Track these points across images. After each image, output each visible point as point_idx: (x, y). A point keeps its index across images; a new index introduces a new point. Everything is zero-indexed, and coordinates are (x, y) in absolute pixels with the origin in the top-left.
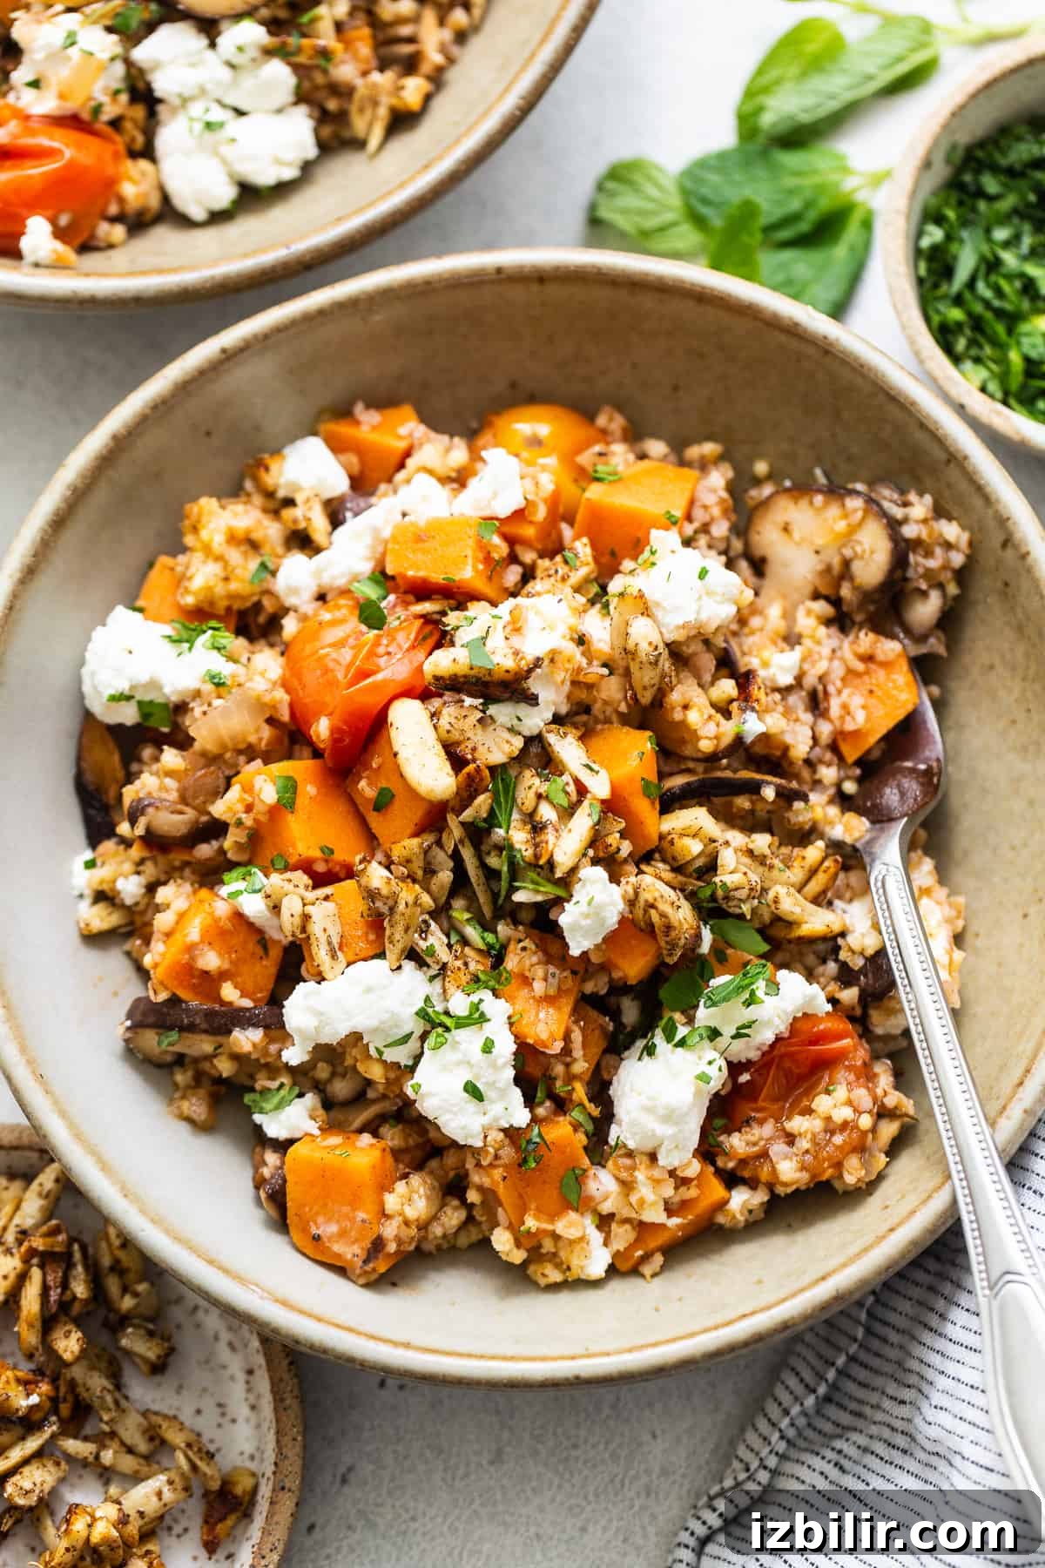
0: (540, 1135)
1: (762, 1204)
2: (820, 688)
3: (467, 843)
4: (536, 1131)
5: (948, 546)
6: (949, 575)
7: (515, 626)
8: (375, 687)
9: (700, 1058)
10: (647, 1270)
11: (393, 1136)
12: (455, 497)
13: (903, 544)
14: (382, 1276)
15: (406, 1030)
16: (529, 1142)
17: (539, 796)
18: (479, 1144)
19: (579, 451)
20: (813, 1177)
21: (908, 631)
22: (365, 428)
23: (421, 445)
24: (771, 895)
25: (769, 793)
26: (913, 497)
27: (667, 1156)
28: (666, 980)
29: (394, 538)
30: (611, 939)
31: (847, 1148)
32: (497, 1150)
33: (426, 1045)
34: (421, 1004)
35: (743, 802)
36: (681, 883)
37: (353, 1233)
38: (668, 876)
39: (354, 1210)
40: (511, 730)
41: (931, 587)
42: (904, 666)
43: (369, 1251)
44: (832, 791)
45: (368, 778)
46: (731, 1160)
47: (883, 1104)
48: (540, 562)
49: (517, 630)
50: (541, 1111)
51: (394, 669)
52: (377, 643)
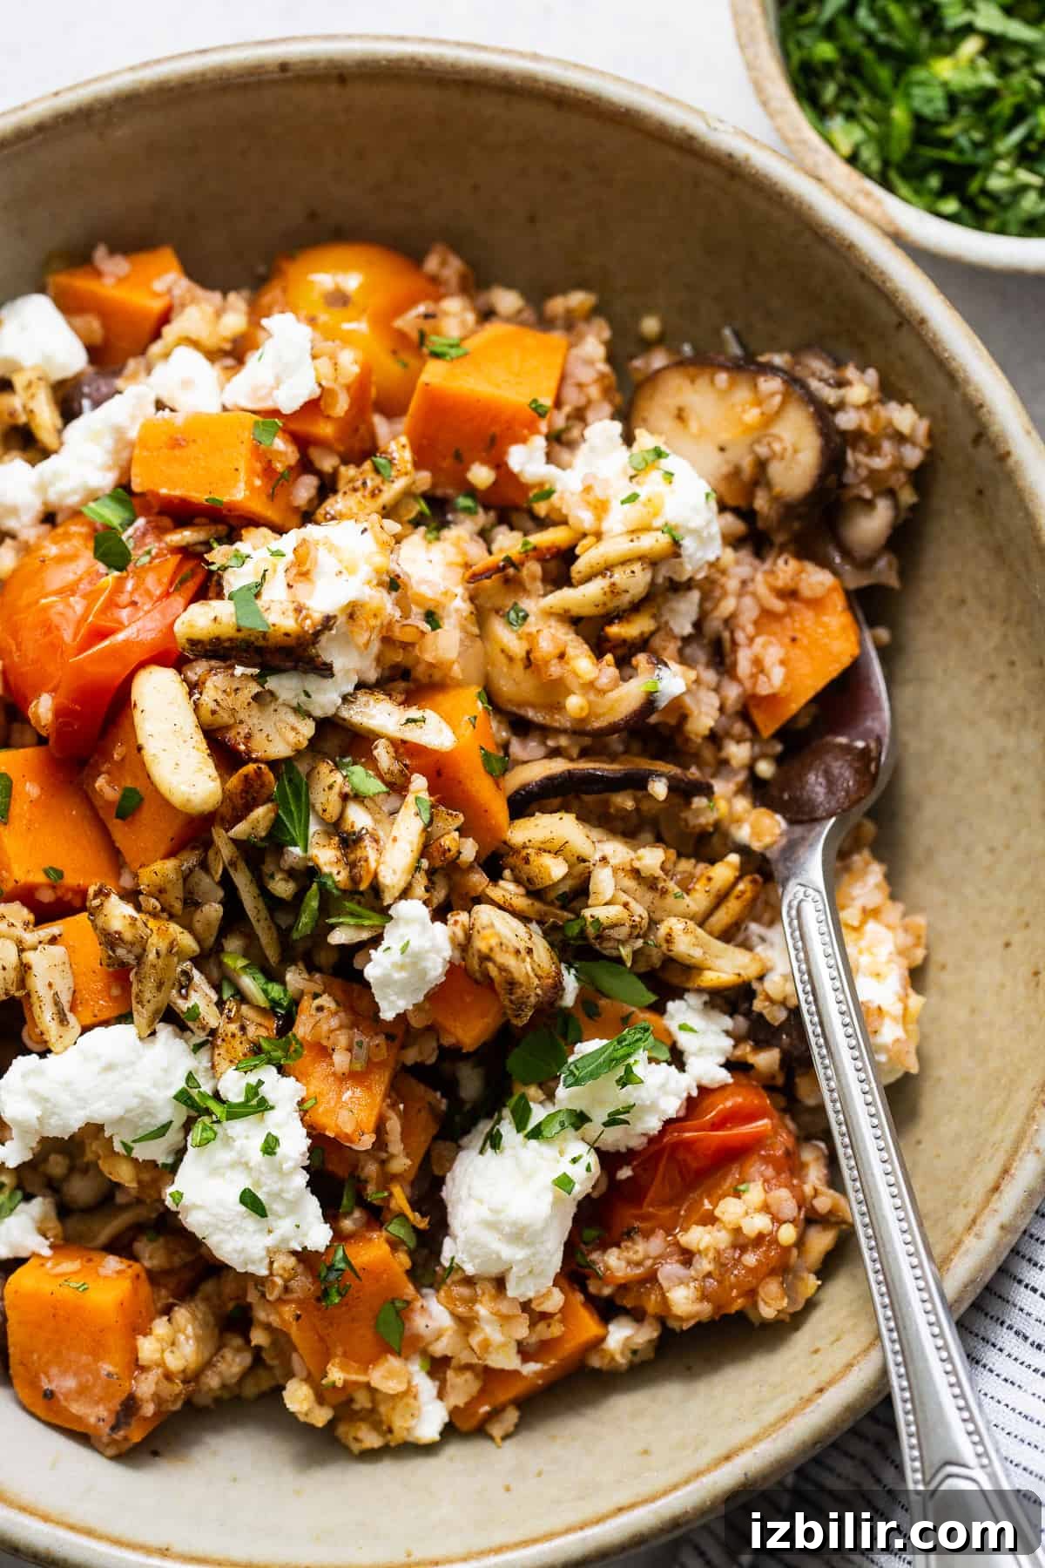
0: (345, 1259)
1: (650, 1341)
2: (726, 635)
3: (241, 865)
4: (340, 1253)
5: (900, 438)
6: (902, 477)
7: (302, 571)
8: (114, 652)
9: (561, 1153)
10: (497, 1430)
11: (152, 1254)
12: (228, 380)
13: (838, 439)
14: (138, 1445)
15: (163, 1118)
16: (331, 1268)
17: (345, 798)
18: (264, 1272)
19: (400, 309)
20: (718, 1308)
21: (847, 554)
22: (109, 281)
23: (183, 306)
24: (663, 930)
25: (659, 789)
26: (851, 372)
27: (518, 1284)
28: (517, 1043)
29: (142, 441)
30: (437, 996)
31: (765, 1270)
32: (286, 1281)
33: (189, 1138)
34: (182, 1084)
35: (625, 801)
36: (539, 912)
37: (97, 1390)
38: (521, 903)
39: (96, 1361)
40: (299, 711)
41: (877, 494)
42: (839, 601)
43: (118, 1413)
44: (742, 777)
45: (108, 773)
46: (607, 1285)
47: (812, 1206)
48: (343, 469)
49: (304, 575)
50: (348, 1224)
51: (138, 628)
52: (119, 586)
